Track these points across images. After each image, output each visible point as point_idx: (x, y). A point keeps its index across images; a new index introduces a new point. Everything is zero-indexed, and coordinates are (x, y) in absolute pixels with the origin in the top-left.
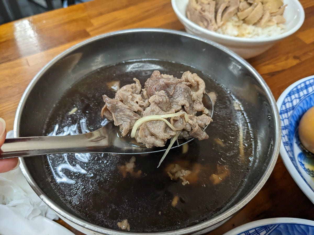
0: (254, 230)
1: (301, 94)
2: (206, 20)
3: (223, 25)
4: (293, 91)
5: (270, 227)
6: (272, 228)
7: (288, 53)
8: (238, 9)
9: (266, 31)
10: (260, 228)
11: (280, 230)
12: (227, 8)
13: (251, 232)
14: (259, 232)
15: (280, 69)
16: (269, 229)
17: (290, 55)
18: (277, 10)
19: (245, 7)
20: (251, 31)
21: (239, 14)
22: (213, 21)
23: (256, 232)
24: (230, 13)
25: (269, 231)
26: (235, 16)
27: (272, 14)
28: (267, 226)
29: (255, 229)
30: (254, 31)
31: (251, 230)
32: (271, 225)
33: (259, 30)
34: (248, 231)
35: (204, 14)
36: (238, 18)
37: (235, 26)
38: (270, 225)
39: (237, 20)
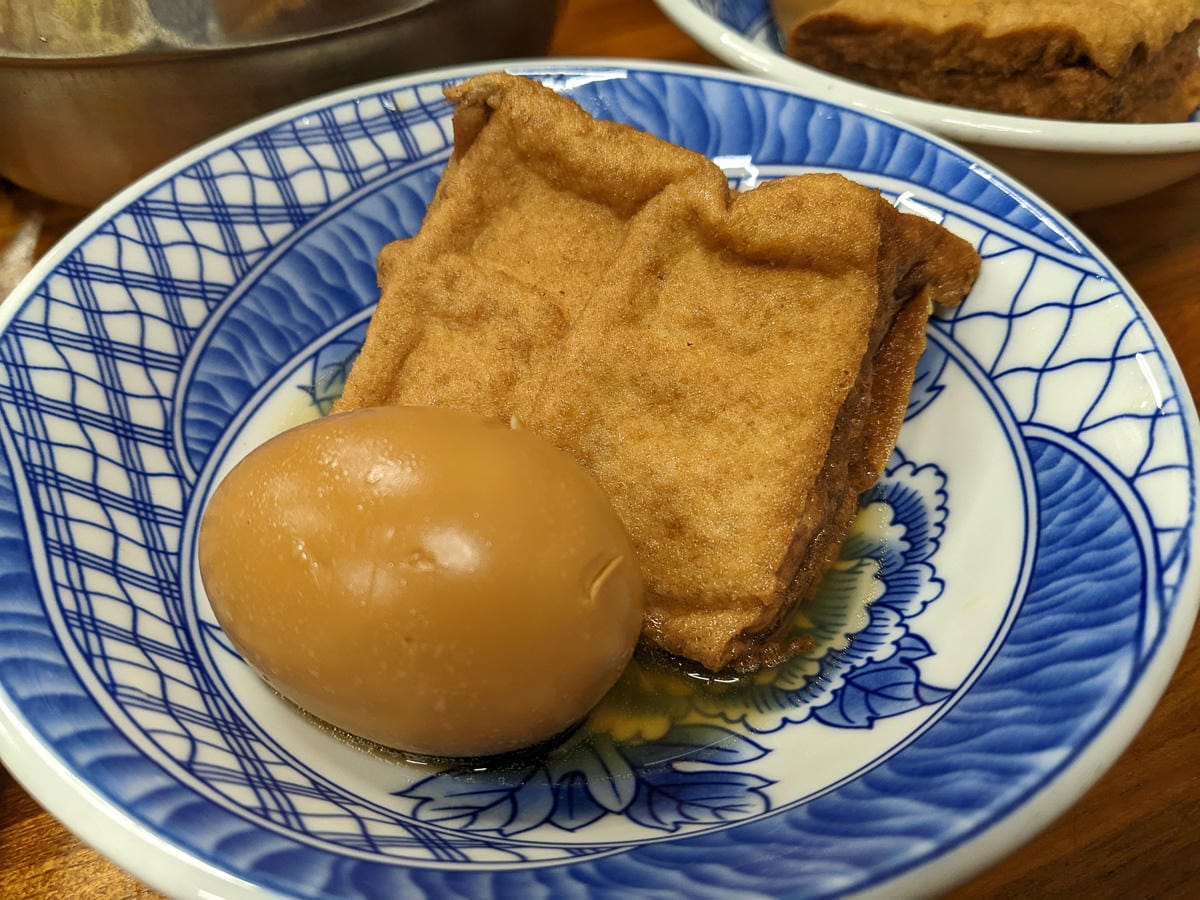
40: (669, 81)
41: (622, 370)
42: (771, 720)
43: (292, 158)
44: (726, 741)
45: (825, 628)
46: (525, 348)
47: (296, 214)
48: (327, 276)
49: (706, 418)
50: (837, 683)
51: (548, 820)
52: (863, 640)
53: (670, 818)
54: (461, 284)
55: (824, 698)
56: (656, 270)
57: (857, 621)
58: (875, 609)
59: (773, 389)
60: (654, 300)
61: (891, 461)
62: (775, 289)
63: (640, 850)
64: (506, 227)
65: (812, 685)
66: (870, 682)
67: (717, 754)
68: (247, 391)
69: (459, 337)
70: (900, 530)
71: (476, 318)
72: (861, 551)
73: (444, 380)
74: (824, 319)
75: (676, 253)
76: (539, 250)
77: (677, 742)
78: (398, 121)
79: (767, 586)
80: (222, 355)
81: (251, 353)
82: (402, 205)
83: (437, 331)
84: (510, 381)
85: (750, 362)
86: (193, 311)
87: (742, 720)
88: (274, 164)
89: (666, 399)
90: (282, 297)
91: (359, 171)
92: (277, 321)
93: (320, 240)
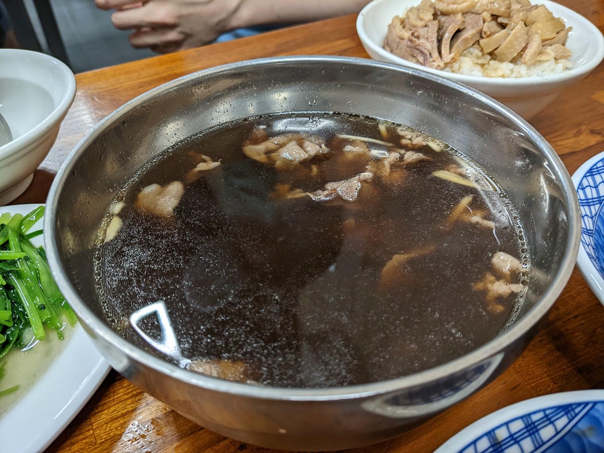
0: (541, 415)
2: (422, 53)
3: (454, 59)
4: (597, 168)
5: (576, 408)
6: (580, 411)
7: (580, 124)
8: (481, 34)
10: (556, 411)
11: (597, 415)
12: (459, 31)
13: (535, 418)
14: (553, 419)
16: (574, 412)
17: (583, 127)
18: (554, 35)
19: (493, 30)
21: (482, 42)
22: (435, 55)
23: (545, 419)
24: (466, 40)
25: (573, 418)
26: (476, 46)
27: (545, 42)
28: (571, 405)
29: (544, 410)
30: (512, 71)
31: (535, 413)
32: (579, 404)
33: (522, 69)
34: (529, 415)
35: (417, 42)
36: (482, 50)
37: (477, 64)
38: (575, 404)
39: (480, 54)
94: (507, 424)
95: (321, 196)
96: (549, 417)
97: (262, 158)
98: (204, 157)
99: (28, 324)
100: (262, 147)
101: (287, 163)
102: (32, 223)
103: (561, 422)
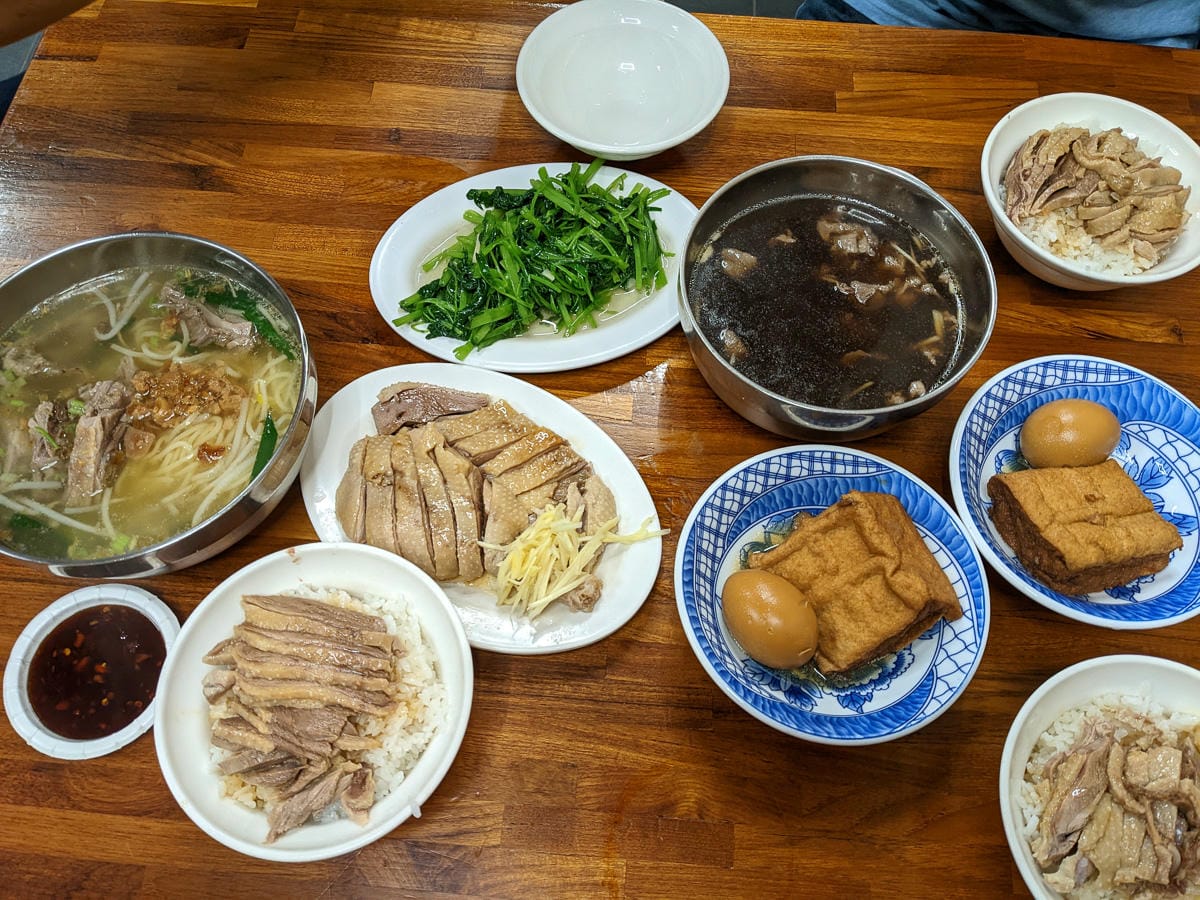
1: (1071, 375)
3: (1042, 214)
8: (1084, 200)
9: (1108, 258)
12: (1066, 189)
13: (860, 459)
15: (1123, 335)
19: (1099, 201)
20: (1083, 246)
21: (1081, 208)
22: (1030, 200)
24: (1066, 200)
26: (1074, 209)
30: (1088, 248)
33: (1097, 251)
35: (1023, 181)
36: (1077, 214)
37: (1065, 225)
39: (1074, 217)
40: (924, 494)
41: (843, 596)
42: (828, 691)
43: (795, 462)
44: (815, 690)
45: (858, 679)
46: (824, 571)
47: (788, 478)
48: (787, 496)
49: (856, 621)
50: (849, 693)
51: (768, 685)
52: (863, 687)
53: (792, 700)
54: (818, 544)
55: (843, 694)
56: (868, 575)
57: (866, 681)
58: (871, 681)
59: (875, 625)
60: (862, 582)
61: (907, 646)
62: (892, 602)
63: (782, 704)
64: (840, 533)
65: (843, 689)
66: (855, 698)
67: (812, 691)
68: (749, 523)
69: (810, 556)
70: (894, 666)
71: (818, 555)
72: (882, 665)
73: (800, 566)
74: (898, 616)
75: (875, 574)
76: (844, 546)
77: (806, 683)
78: (833, 461)
79: (844, 666)
80: (748, 513)
81: (755, 513)
82: (821, 484)
83: (805, 550)
84: (816, 577)
85: (874, 614)
86: (746, 500)
87: (822, 687)
88: (789, 463)
89: (849, 610)
90: (771, 499)
91: (813, 471)
92: (766, 505)
93: (791, 486)
94: (844, 454)
95: (843, 289)
96: (867, 464)
97: (825, 236)
98: (789, 231)
99: (634, 276)
100: (830, 227)
101: (841, 251)
102: (654, 199)
103: (871, 470)
